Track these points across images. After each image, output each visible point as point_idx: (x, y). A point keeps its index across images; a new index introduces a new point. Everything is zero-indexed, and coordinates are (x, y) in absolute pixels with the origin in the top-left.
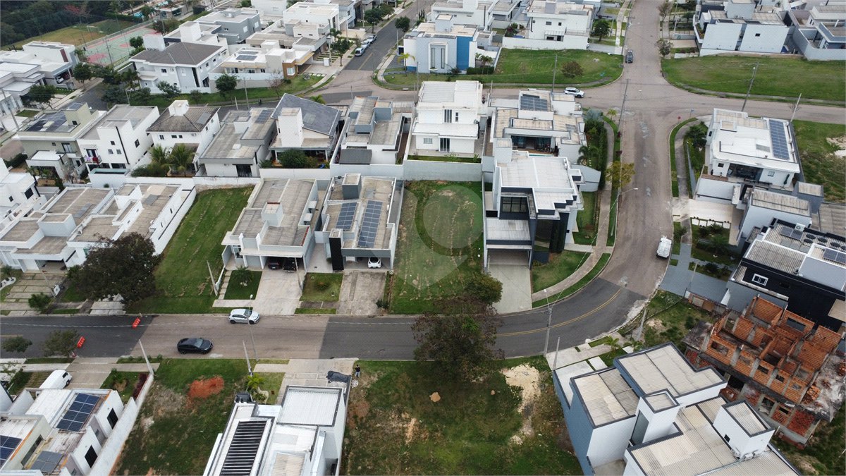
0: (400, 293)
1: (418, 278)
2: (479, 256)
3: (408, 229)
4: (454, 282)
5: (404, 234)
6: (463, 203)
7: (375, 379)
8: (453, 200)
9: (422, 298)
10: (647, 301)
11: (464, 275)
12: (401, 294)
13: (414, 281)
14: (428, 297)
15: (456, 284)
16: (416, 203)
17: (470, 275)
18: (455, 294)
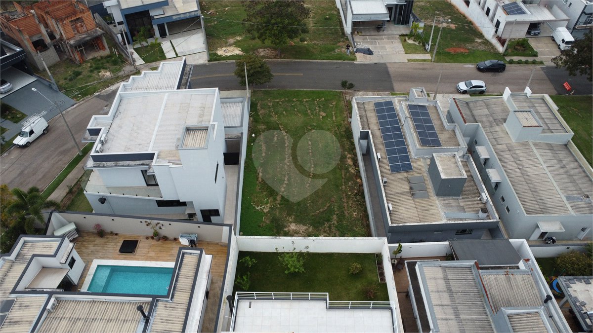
0: (336, 104)
1: (321, 117)
2: (253, 135)
3: (347, 169)
4: (282, 113)
5: (350, 162)
6: (272, 209)
7: (336, 50)
8: (289, 215)
9: (314, 100)
10: (97, 94)
11: (272, 119)
12: (334, 103)
13: (324, 114)
14: (306, 101)
15: (280, 112)
16: (346, 213)
17: (265, 118)
18: (280, 103)
